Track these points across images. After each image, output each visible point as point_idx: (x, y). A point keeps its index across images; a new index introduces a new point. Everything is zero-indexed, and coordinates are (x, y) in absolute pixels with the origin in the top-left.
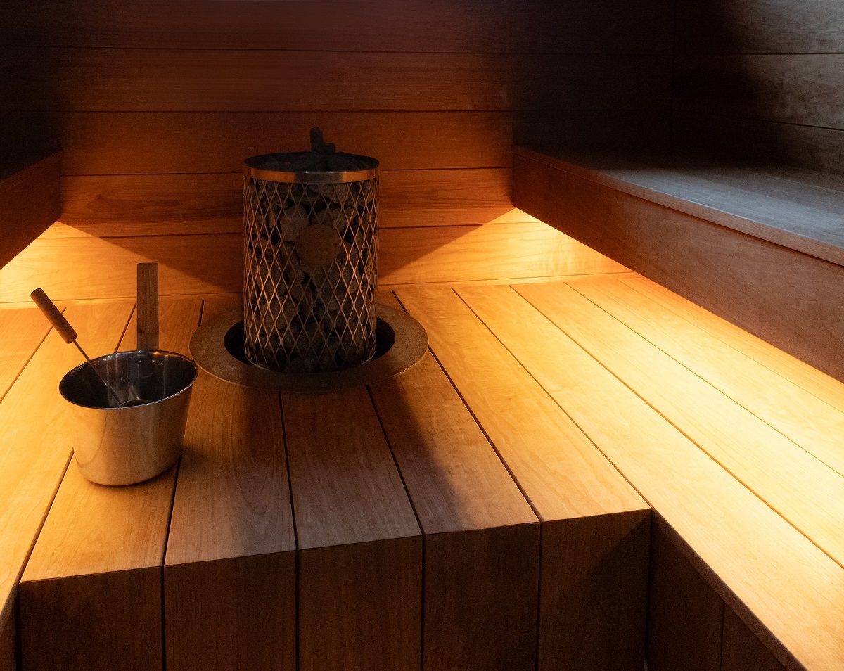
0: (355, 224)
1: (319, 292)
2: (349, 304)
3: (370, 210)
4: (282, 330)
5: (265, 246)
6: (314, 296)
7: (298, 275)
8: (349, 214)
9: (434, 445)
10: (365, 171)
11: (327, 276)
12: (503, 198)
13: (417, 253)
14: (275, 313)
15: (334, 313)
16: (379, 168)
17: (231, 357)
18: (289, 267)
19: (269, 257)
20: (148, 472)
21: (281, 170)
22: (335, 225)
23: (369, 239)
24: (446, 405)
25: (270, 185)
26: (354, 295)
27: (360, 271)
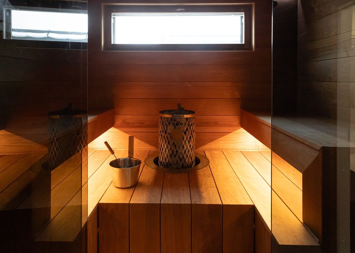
0: (187, 130)
1: (177, 147)
2: (185, 151)
3: (192, 126)
4: (167, 157)
5: (163, 134)
6: (176, 148)
7: (171, 142)
8: (185, 127)
9: (201, 187)
10: (191, 115)
11: (179, 143)
12: (238, 124)
13: (211, 140)
14: (166, 153)
15: (181, 153)
16: (195, 114)
17: (154, 164)
18: (169, 140)
19: (164, 137)
20: (129, 185)
21: (168, 114)
22: (181, 129)
23: (191, 134)
24: (208, 179)
25: (164, 118)
26: (187, 149)
27: (189, 142)
